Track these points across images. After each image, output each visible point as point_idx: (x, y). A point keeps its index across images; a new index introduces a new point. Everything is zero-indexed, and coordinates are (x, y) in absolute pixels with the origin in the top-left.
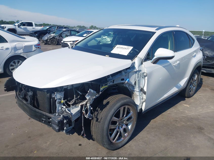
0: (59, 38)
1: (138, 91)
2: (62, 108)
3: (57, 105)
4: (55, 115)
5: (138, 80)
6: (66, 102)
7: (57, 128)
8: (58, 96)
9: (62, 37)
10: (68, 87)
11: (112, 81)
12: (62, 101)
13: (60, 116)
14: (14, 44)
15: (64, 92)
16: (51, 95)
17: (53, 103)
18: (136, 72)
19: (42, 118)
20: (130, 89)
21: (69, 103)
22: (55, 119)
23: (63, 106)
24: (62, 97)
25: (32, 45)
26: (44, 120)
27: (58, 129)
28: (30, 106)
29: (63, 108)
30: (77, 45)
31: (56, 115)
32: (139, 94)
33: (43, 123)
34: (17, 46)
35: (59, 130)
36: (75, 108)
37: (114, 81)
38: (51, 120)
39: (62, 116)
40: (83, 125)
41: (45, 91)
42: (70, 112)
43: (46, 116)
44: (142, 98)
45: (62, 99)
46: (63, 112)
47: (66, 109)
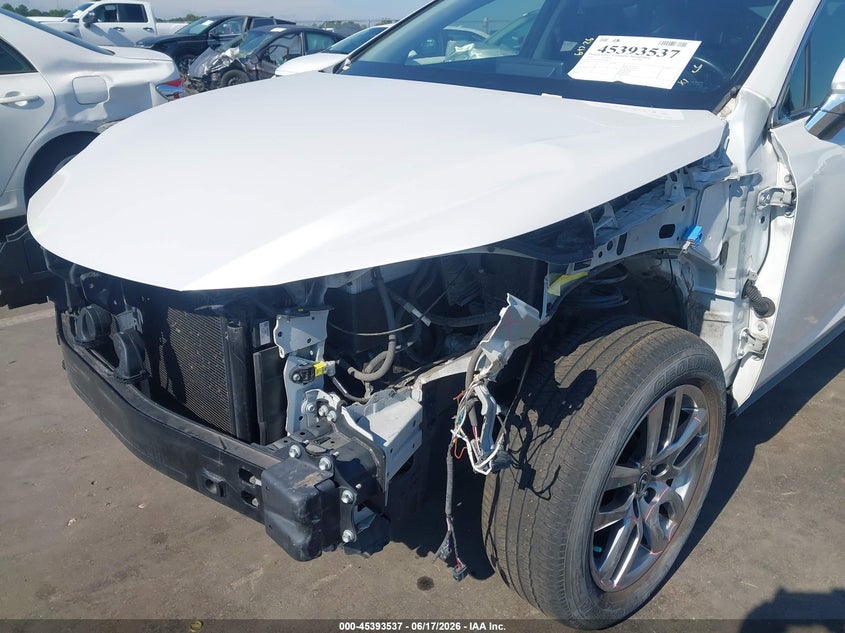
0: (260, 66)
1: (733, 294)
2: (320, 403)
3: (292, 389)
4: (283, 454)
5: (738, 236)
6: (341, 372)
7: (300, 539)
8: (293, 337)
9: (272, 62)
10: (350, 284)
11: (617, 238)
12: (321, 365)
13: (315, 458)
14: (63, 81)
15: (326, 313)
16: (254, 334)
17: (266, 375)
18: (735, 187)
19: (207, 472)
20: (687, 284)
21: (358, 375)
22: (287, 484)
23: (322, 394)
24: (320, 338)
25: (146, 86)
26: (217, 478)
27: (304, 545)
28: (131, 391)
29: (323, 409)
30: (362, 59)
31: (292, 455)
32: (736, 314)
33: (212, 496)
34: (79, 87)
35: (312, 551)
36: (391, 403)
37: (623, 239)
38: (258, 482)
39: (325, 461)
40: (448, 511)
41: (214, 307)
42: (366, 427)
43: (229, 459)
44: (744, 334)
45: (320, 352)
46: (324, 432)
47: (344, 412)
